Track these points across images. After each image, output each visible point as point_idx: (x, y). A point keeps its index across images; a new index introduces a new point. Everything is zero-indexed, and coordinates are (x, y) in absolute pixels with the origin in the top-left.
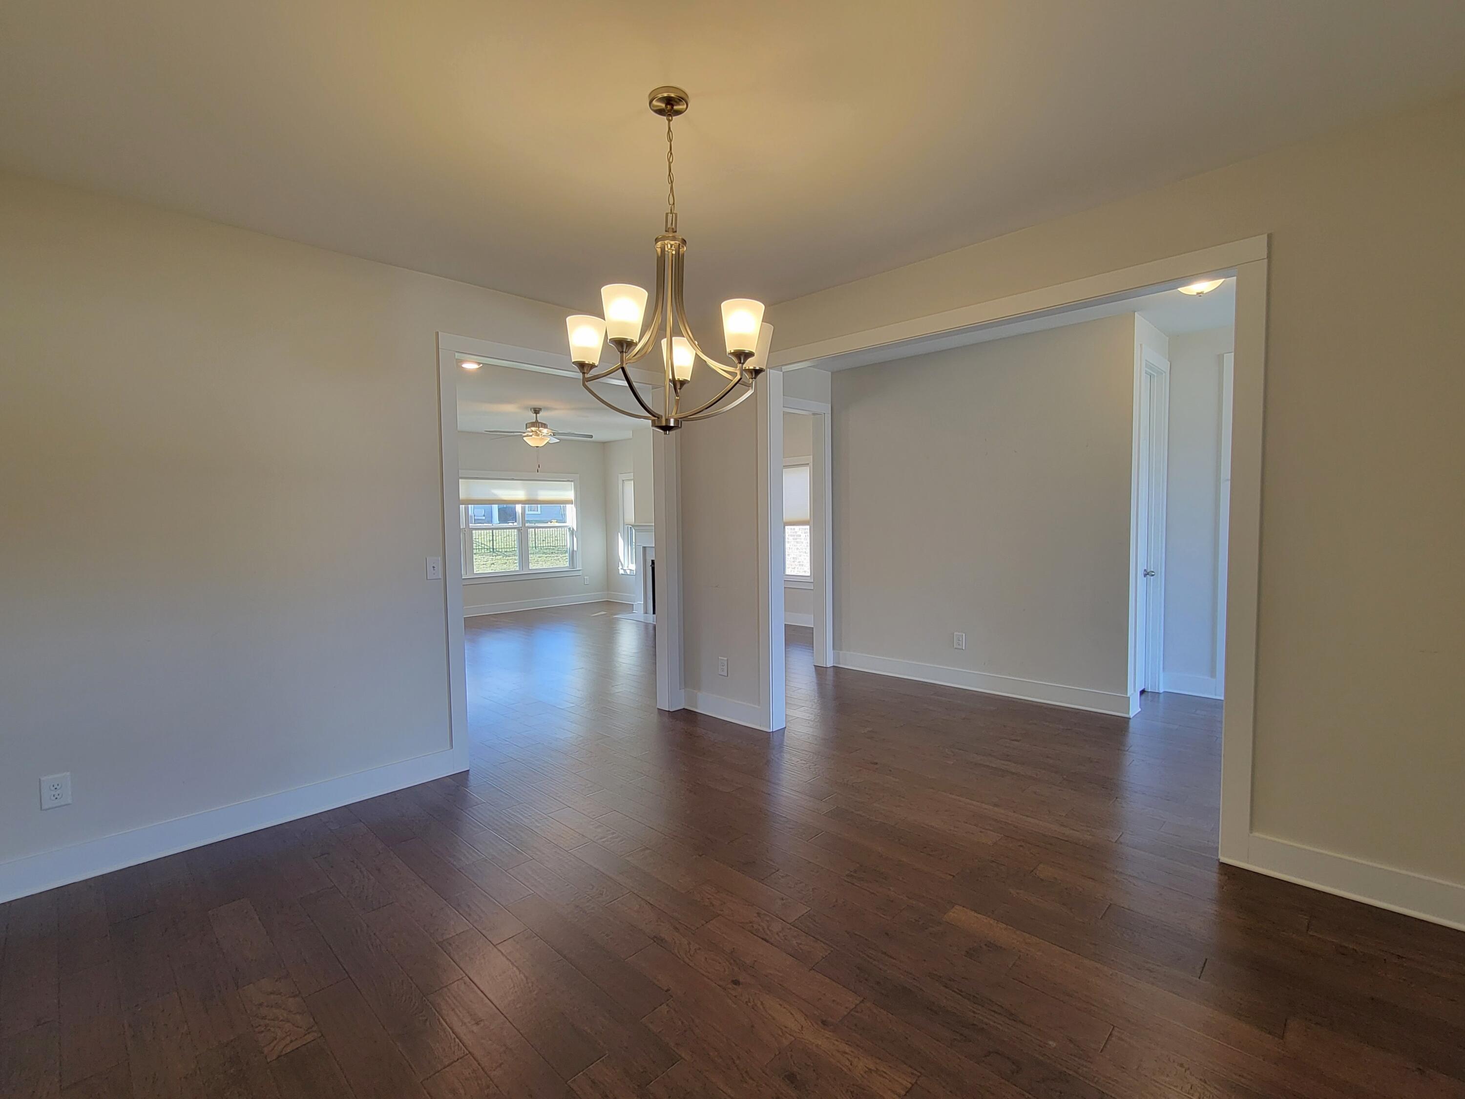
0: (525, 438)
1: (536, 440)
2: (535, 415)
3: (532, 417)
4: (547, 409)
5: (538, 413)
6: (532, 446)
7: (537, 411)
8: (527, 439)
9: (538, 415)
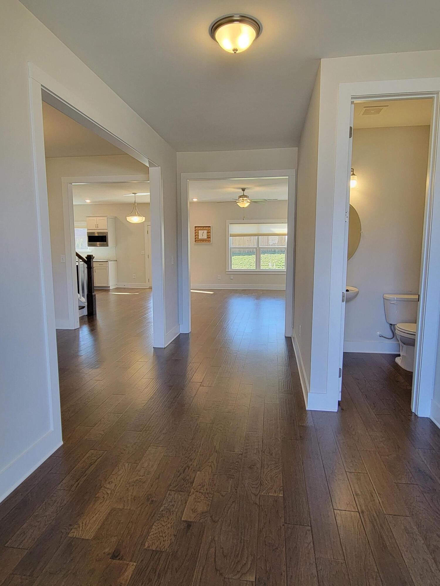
0: (238, 203)
1: (244, 204)
2: (243, 192)
3: (241, 193)
4: (248, 188)
5: (244, 191)
6: (240, 207)
7: (243, 190)
8: (239, 204)
9: (244, 192)
